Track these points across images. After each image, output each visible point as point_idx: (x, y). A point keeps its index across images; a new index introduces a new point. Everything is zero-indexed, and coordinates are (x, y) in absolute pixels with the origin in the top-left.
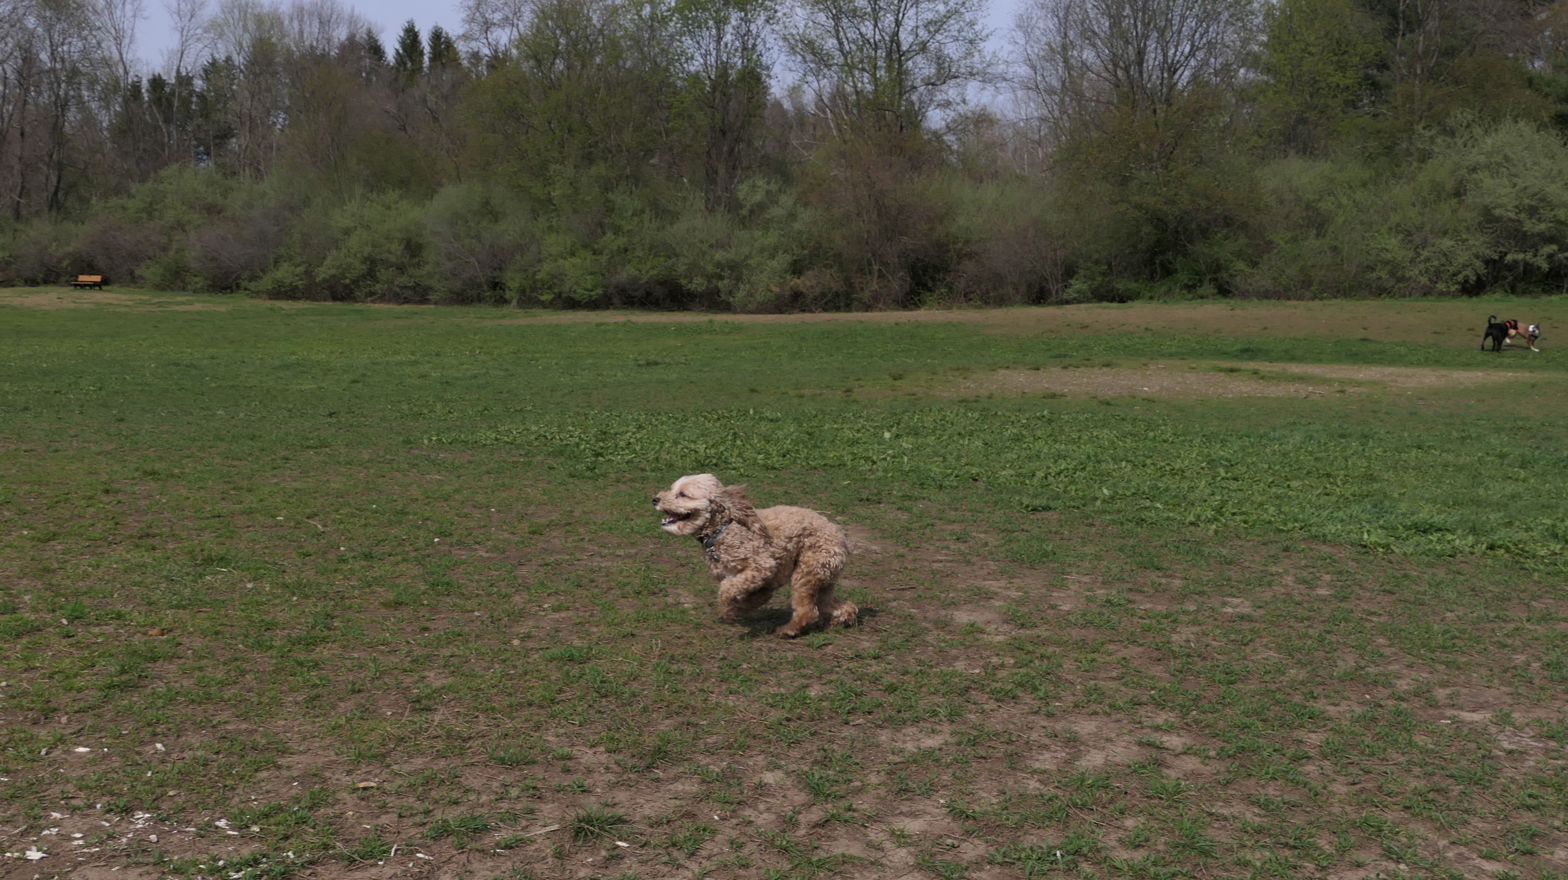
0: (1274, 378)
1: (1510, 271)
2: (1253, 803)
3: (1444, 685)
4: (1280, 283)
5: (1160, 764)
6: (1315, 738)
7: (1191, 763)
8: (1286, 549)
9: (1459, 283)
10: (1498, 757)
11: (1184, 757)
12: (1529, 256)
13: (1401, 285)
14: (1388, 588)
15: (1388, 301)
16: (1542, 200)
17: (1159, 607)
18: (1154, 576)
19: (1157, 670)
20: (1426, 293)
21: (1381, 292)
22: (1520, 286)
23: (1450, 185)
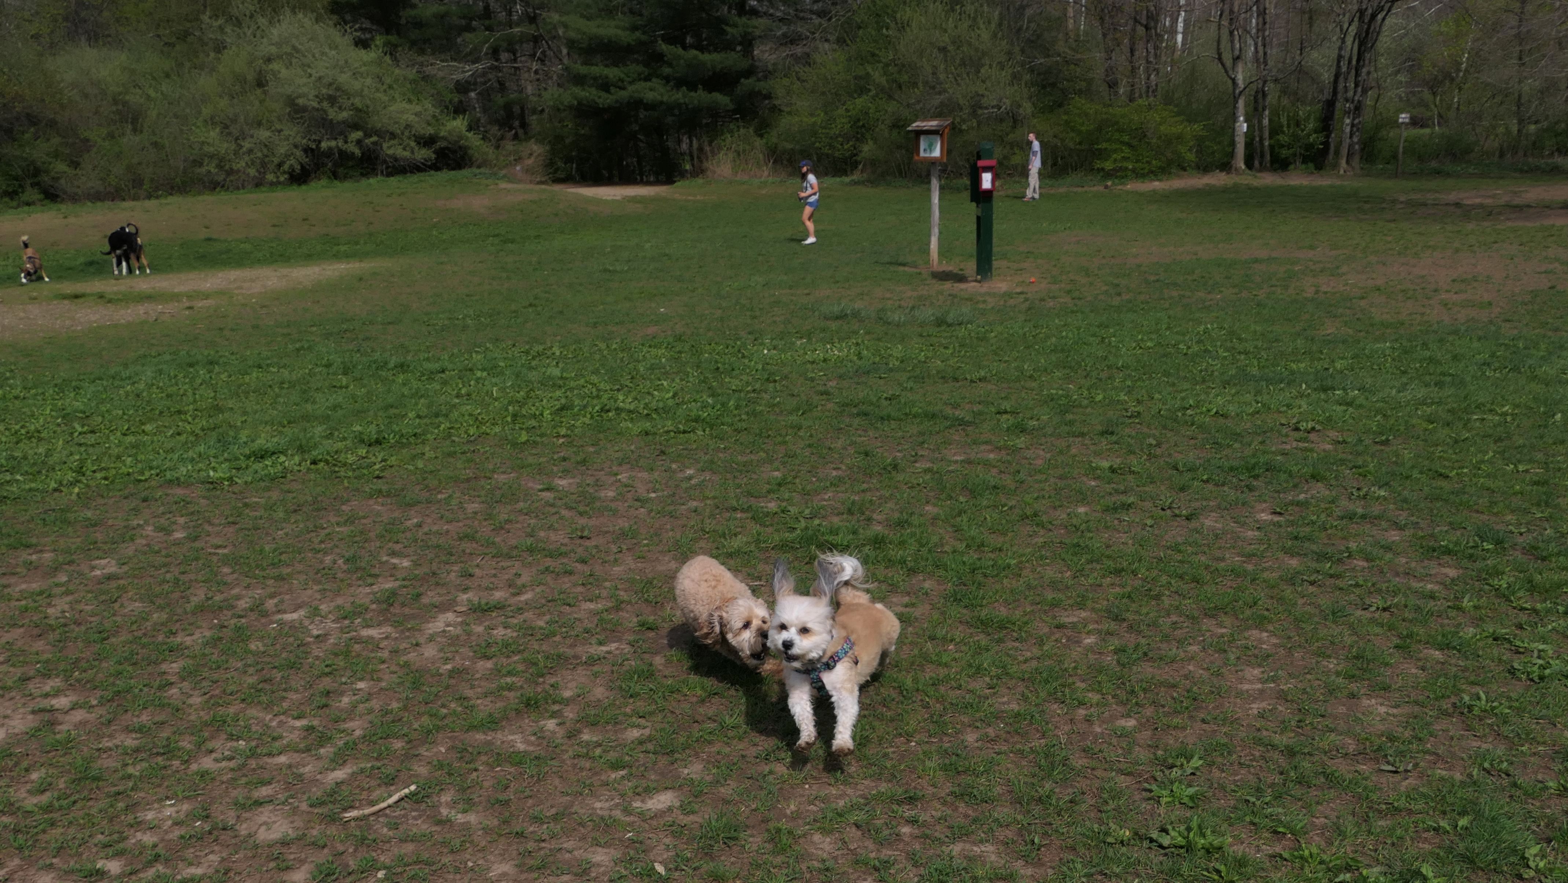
0: (121, 300)
1: (329, 157)
2: (131, 731)
3: (272, 596)
4: (110, 185)
5: (52, 723)
6: (175, 667)
7: (79, 715)
8: (145, 500)
9: (285, 172)
10: (309, 643)
11: (72, 712)
12: (340, 143)
13: (232, 178)
14: (231, 519)
15: (224, 196)
16: (338, 89)
17: (34, 585)
18: (25, 556)
19: (39, 645)
20: (258, 184)
21: (214, 186)
22: (341, 171)
23: (251, 77)
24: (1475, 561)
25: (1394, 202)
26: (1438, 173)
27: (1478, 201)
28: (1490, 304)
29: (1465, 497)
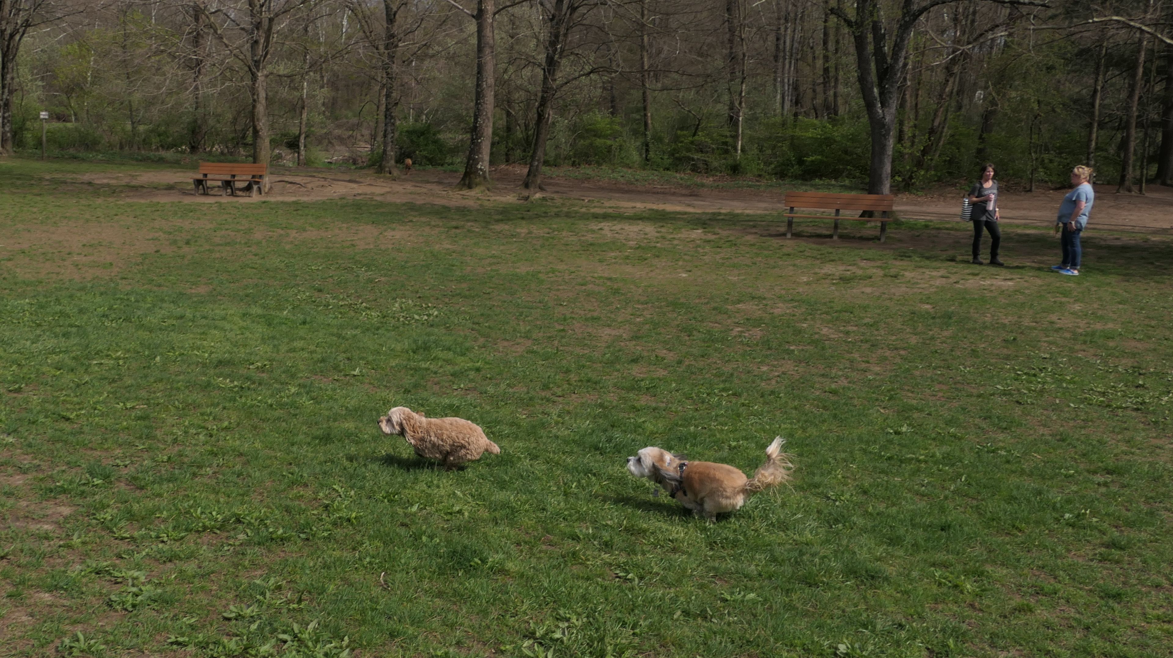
24: (85, 497)
25: (41, 179)
26: (74, 158)
27: (105, 181)
28: (111, 264)
29: (81, 437)
